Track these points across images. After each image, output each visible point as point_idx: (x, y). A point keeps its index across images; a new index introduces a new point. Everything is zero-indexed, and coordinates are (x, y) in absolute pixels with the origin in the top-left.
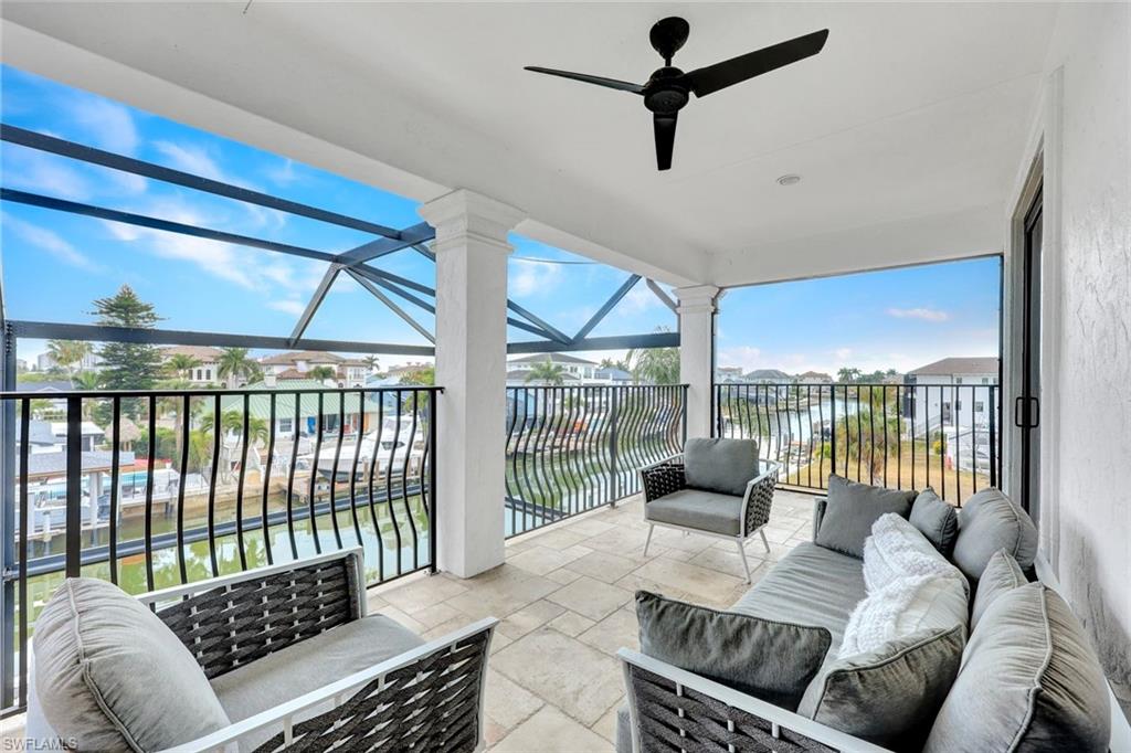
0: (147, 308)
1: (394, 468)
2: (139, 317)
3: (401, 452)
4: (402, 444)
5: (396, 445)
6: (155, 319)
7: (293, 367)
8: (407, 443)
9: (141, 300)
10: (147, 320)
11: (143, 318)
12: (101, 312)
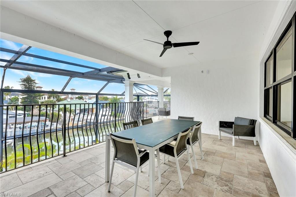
0: (34, 81)
1: (105, 121)
2: (32, 83)
3: (106, 117)
4: (106, 115)
5: (105, 115)
6: (36, 83)
7: (68, 96)
8: (107, 115)
9: (33, 79)
10: (34, 84)
11: (33, 83)
12: (22, 82)
